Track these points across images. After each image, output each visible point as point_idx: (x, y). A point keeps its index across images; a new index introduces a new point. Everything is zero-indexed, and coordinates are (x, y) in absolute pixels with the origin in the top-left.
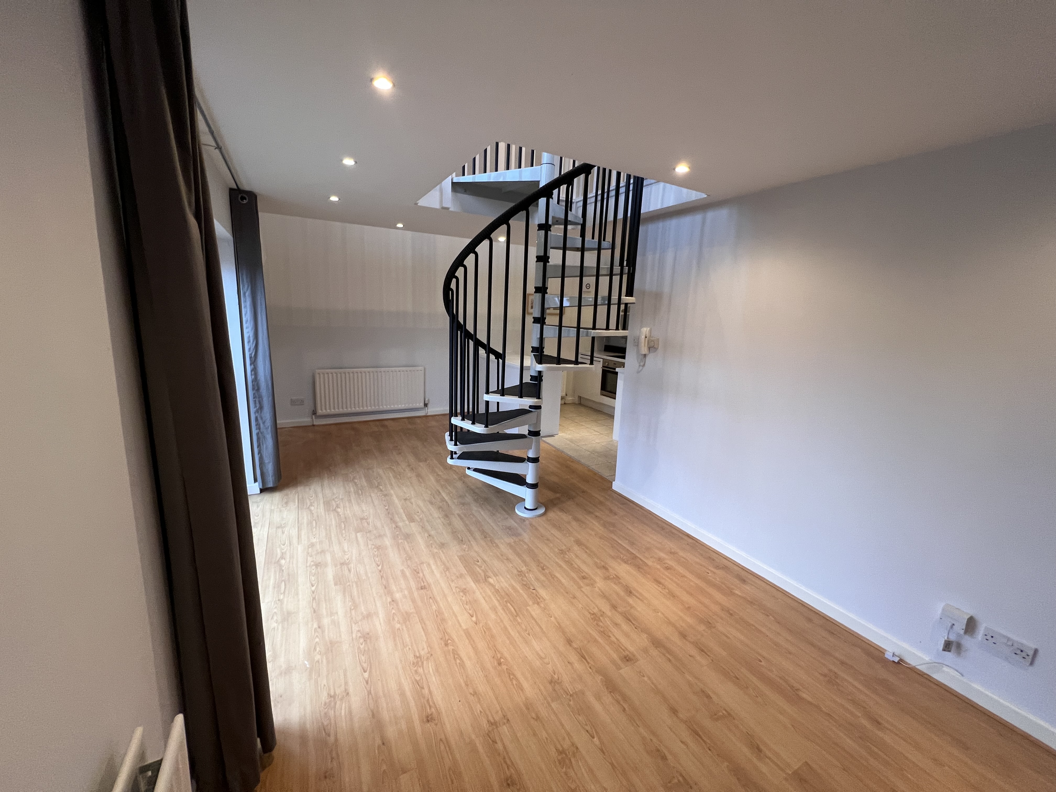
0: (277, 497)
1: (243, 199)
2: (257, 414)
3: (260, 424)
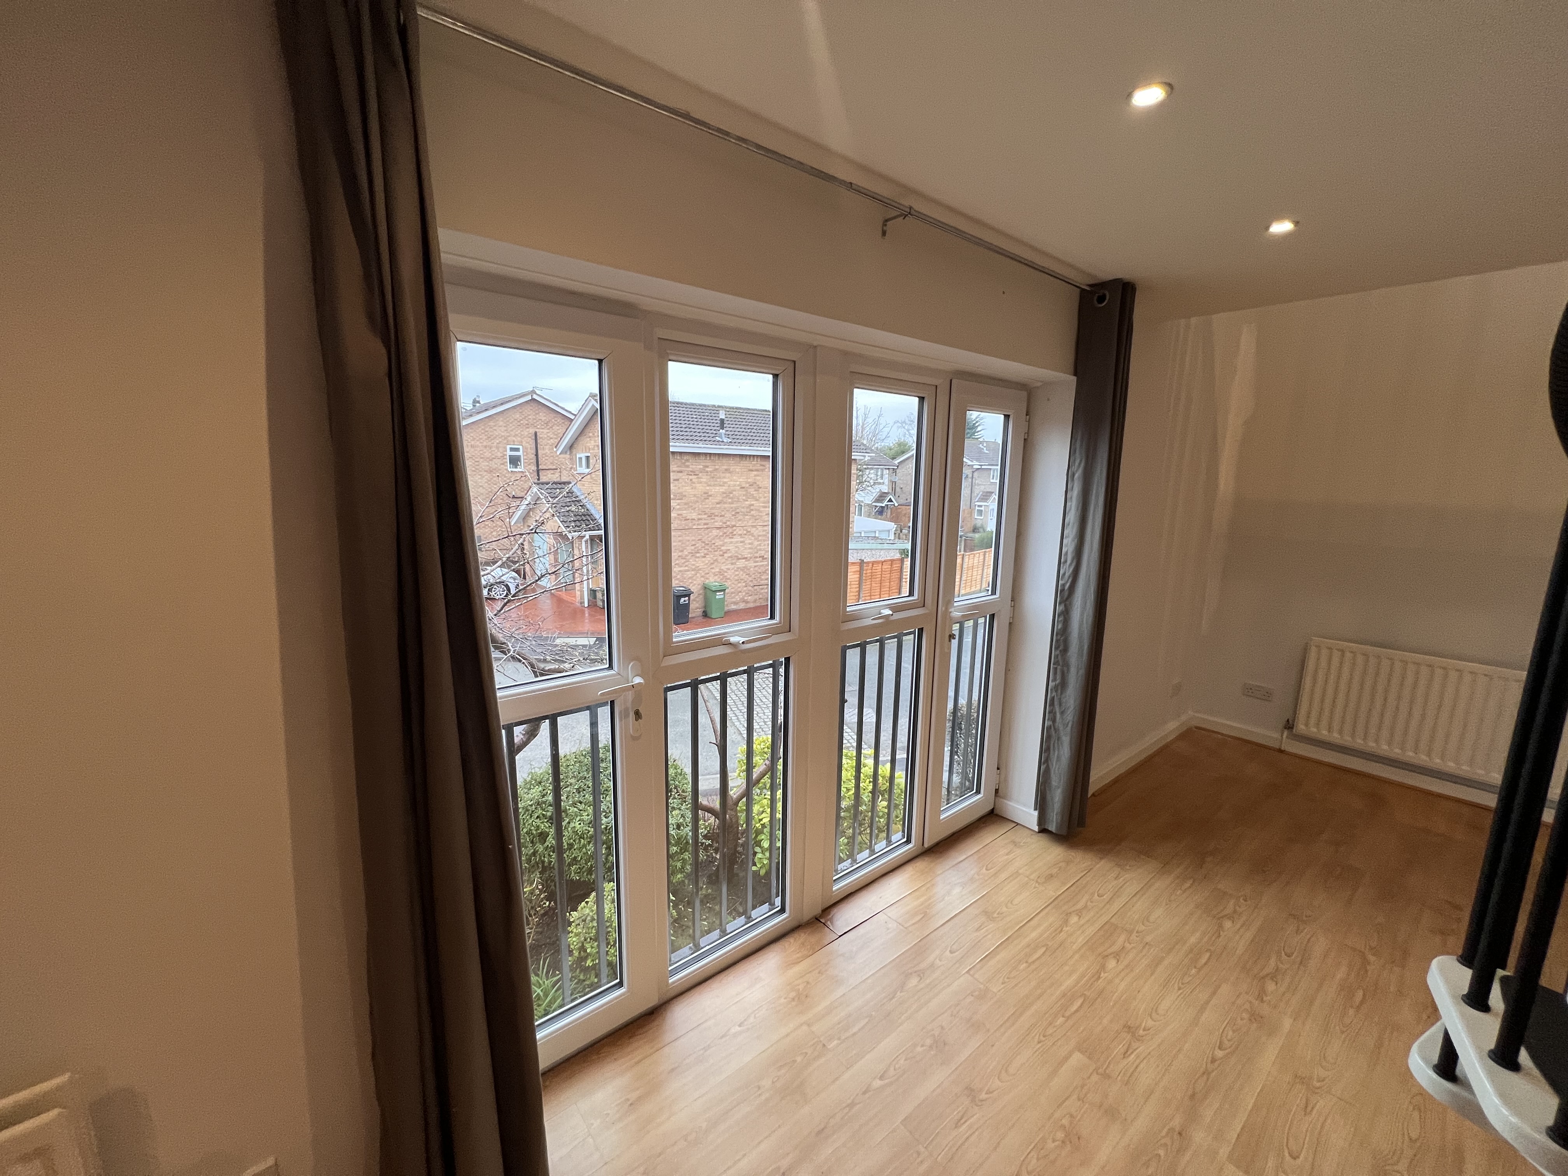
0: (1055, 853)
1: (1101, 299)
2: (1054, 694)
3: (1055, 713)
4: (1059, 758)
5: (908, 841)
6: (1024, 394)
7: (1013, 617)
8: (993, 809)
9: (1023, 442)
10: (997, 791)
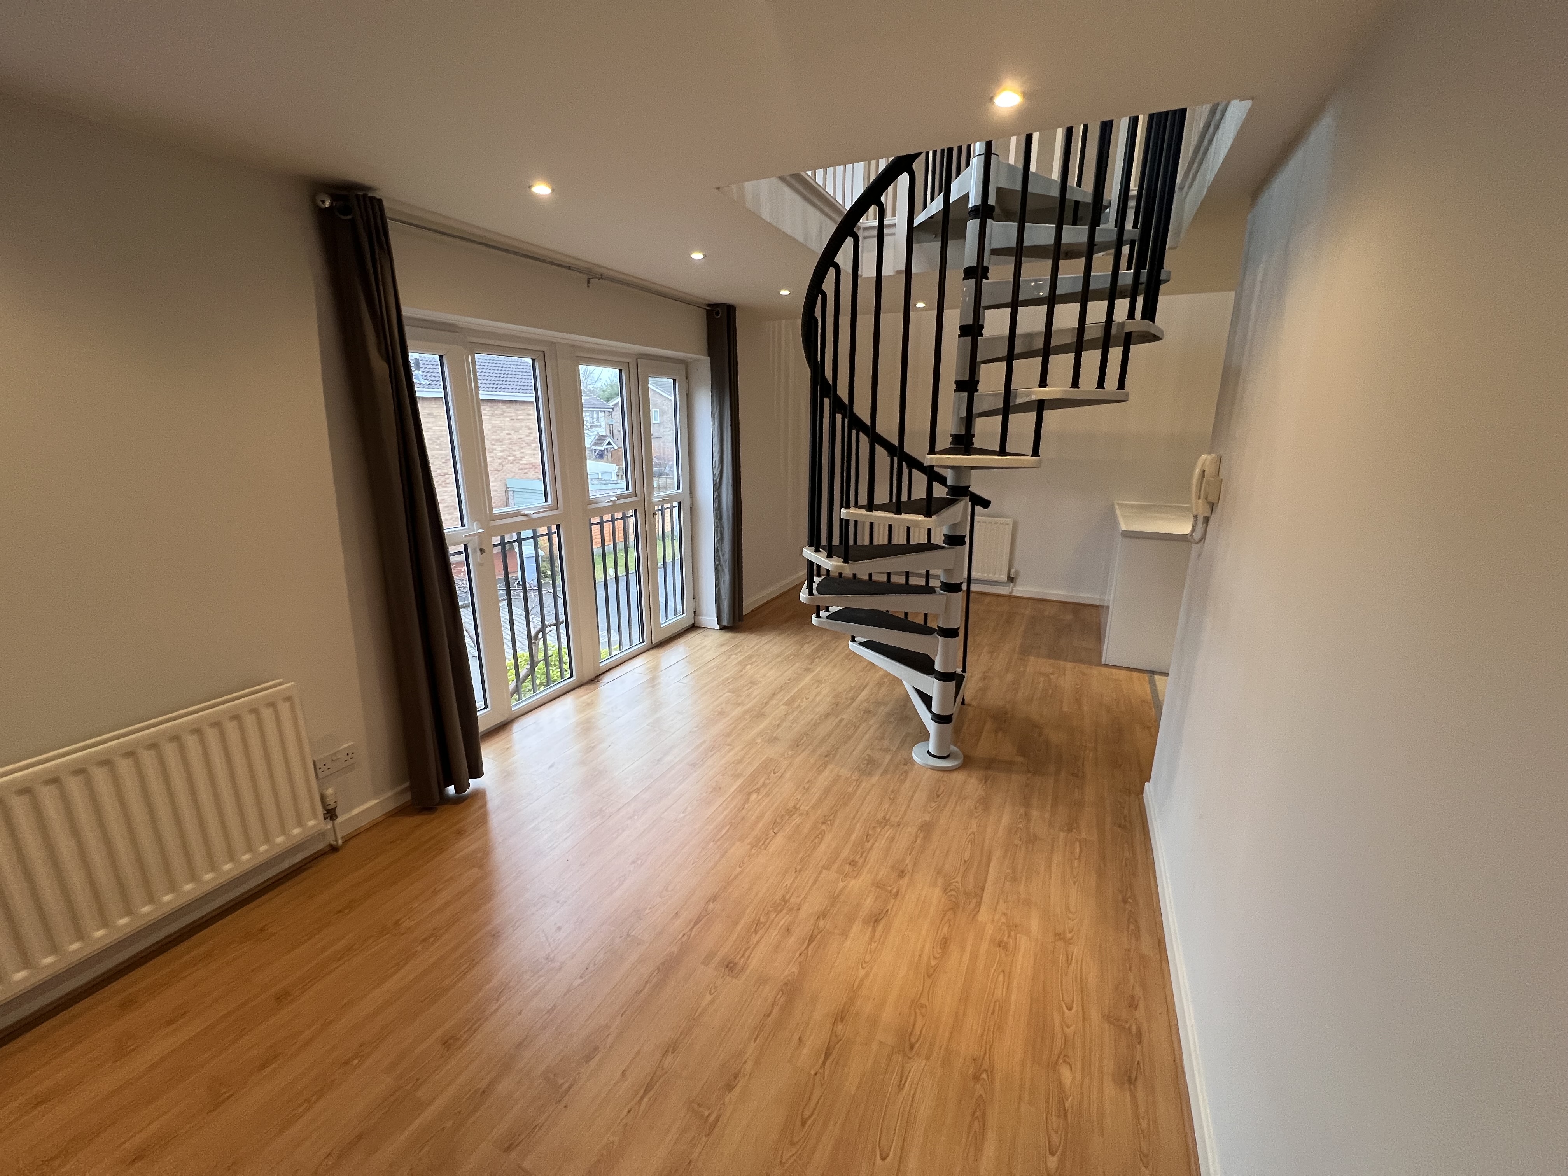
1: (718, 313)
2: (718, 545)
3: (720, 556)
4: (724, 581)
5: (643, 641)
6: (683, 367)
7: (692, 504)
8: (694, 624)
9: (686, 396)
10: (695, 612)
